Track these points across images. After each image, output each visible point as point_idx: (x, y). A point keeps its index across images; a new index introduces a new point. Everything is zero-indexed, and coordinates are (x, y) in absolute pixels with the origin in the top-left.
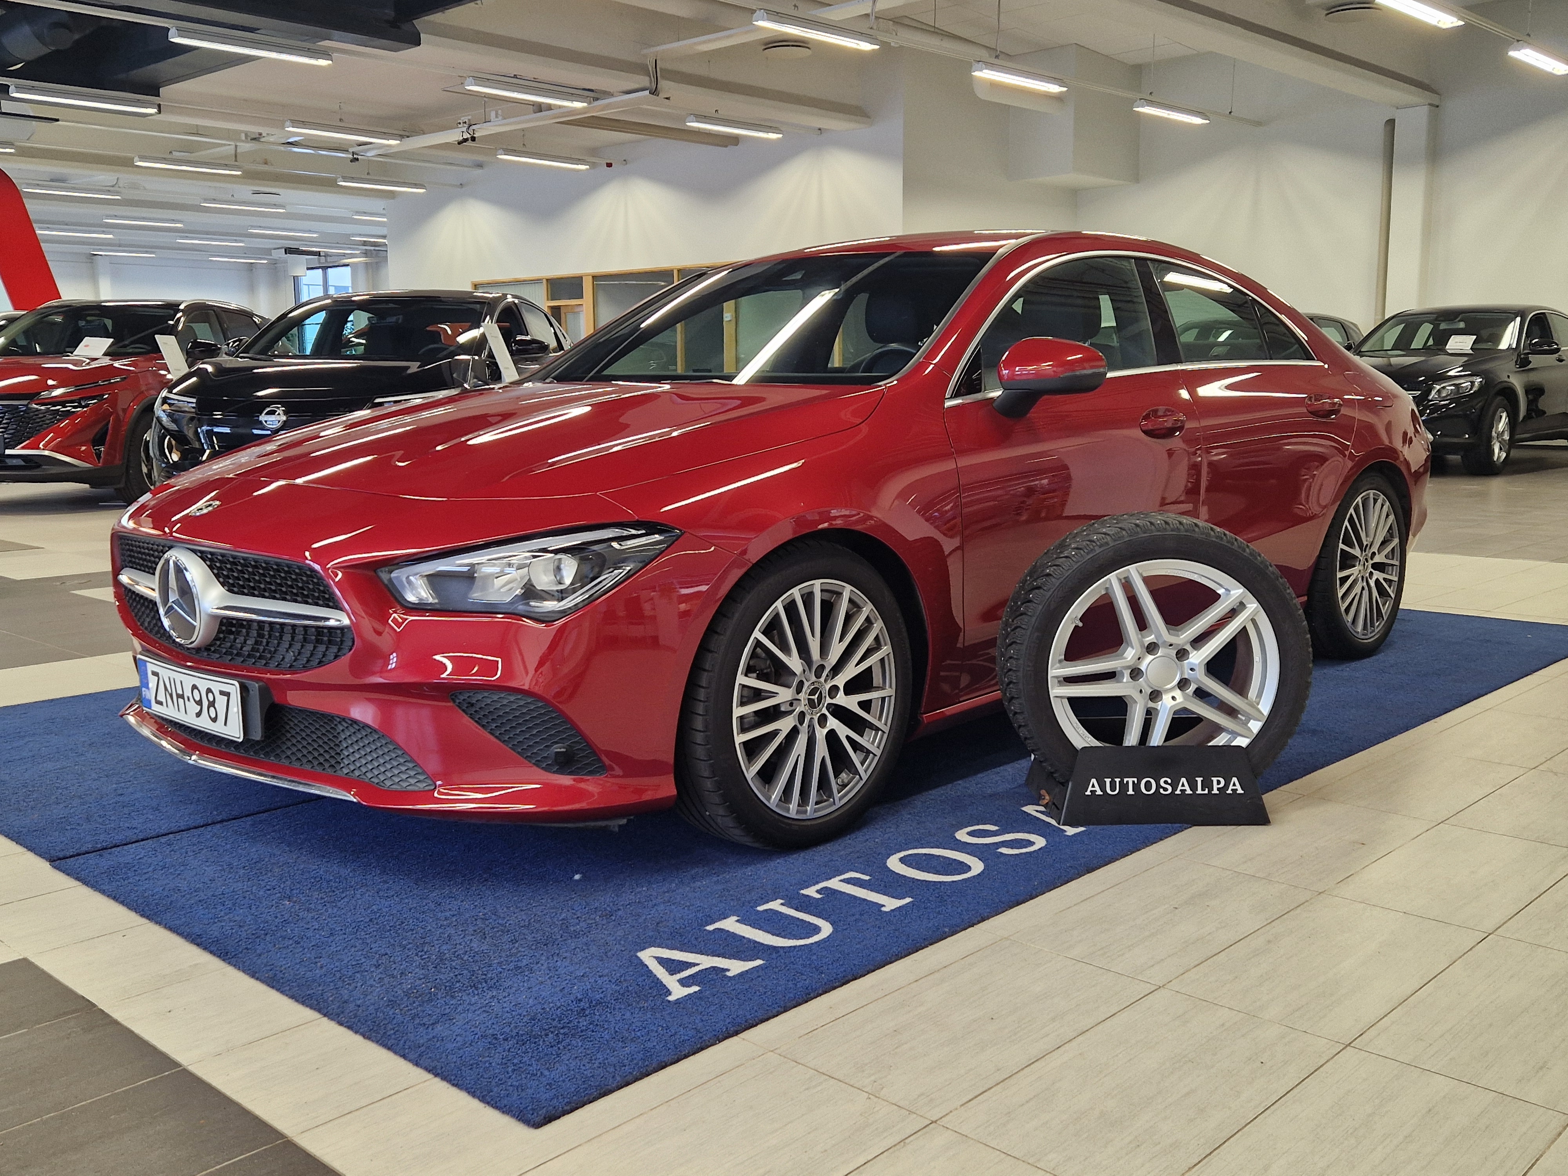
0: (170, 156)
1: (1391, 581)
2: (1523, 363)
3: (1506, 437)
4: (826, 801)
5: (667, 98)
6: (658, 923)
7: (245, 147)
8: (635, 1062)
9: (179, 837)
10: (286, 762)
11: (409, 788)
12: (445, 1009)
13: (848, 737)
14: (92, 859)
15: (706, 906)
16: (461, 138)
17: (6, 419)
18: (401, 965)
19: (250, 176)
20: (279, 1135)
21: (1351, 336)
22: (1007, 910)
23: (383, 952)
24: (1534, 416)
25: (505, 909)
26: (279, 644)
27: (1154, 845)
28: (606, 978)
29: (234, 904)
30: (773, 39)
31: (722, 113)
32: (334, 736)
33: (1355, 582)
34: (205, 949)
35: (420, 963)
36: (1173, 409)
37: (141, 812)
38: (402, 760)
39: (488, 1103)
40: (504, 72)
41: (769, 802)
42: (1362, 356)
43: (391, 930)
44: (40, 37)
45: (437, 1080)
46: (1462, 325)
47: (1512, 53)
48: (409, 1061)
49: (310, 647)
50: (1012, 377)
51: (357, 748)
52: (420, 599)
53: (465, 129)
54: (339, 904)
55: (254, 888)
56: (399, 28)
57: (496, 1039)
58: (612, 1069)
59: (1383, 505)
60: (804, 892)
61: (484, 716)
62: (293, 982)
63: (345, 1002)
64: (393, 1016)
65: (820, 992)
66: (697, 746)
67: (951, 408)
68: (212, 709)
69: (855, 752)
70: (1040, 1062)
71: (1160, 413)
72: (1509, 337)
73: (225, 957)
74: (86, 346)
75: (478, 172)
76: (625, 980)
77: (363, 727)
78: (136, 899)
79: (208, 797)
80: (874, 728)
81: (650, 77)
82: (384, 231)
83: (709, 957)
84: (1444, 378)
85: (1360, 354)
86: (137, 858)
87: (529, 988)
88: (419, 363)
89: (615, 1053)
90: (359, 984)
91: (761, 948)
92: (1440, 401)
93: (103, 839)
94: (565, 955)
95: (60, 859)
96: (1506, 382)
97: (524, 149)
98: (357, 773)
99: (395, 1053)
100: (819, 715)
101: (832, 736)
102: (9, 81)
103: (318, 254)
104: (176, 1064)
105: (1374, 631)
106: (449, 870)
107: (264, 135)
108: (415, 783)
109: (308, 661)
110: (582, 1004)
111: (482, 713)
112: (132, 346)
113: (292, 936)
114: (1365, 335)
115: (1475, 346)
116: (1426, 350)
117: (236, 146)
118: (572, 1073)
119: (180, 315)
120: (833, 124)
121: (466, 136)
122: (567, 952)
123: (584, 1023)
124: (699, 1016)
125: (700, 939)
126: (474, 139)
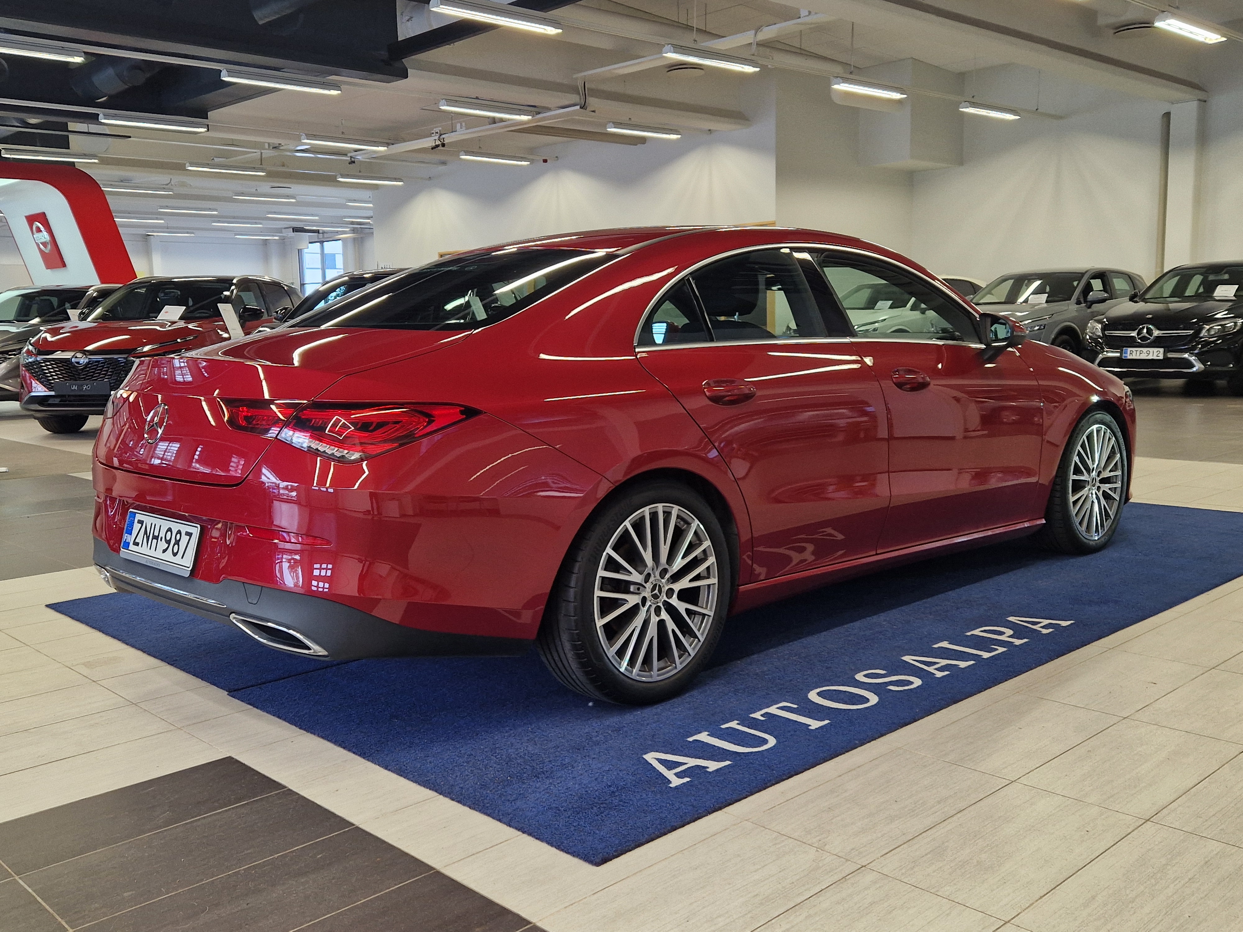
0: (213, 162)
5: (593, 111)
6: (653, 736)
7: (268, 153)
8: (655, 826)
12: (520, 791)
14: (256, 690)
16: (434, 144)
17: (112, 369)
18: (484, 762)
19: (271, 175)
21: (1136, 285)
22: (898, 729)
27: (1001, 684)
28: (624, 772)
30: (674, 64)
31: (635, 121)
34: (349, 751)
35: (496, 761)
39: (562, 850)
40: (470, 95)
42: (1146, 303)
44: (120, 76)
45: (525, 835)
46: (1226, 277)
48: (504, 823)
53: (437, 138)
56: (391, 65)
57: (559, 810)
58: (640, 830)
60: (752, 715)
62: (414, 772)
63: (452, 785)
64: (486, 795)
65: (774, 783)
70: (932, 829)
73: (364, 756)
74: (166, 312)
75: (442, 168)
76: (638, 773)
78: (293, 717)
81: (580, 95)
82: (370, 213)
83: (693, 759)
84: (1212, 320)
86: (286, 689)
87: (574, 778)
89: (641, 820)
90: (458, 774)
91: (728, 753)
92: (1209, 338)
93: (259, 677)
94: (593, 756)
95: (233, 690)
97: (480, 151)
99: (493, 818)
102: (98, 111)
103: (318, 232)
104: (352, 824)
107: (282, 145)
110: (612, 788)
112: (199, 311)
113: (405, 742)
114: (1148, 285)
115: (1238, 294)
116: (1197, 297)
117: (261, 153)
118: (614, 832)
119: (233, 287)
120: (721, 126)
121: (438, 143)
122: (594, 754)
123: (616, 802)
124: (693, 798)
125: (684, 747)
126: (443, 145)
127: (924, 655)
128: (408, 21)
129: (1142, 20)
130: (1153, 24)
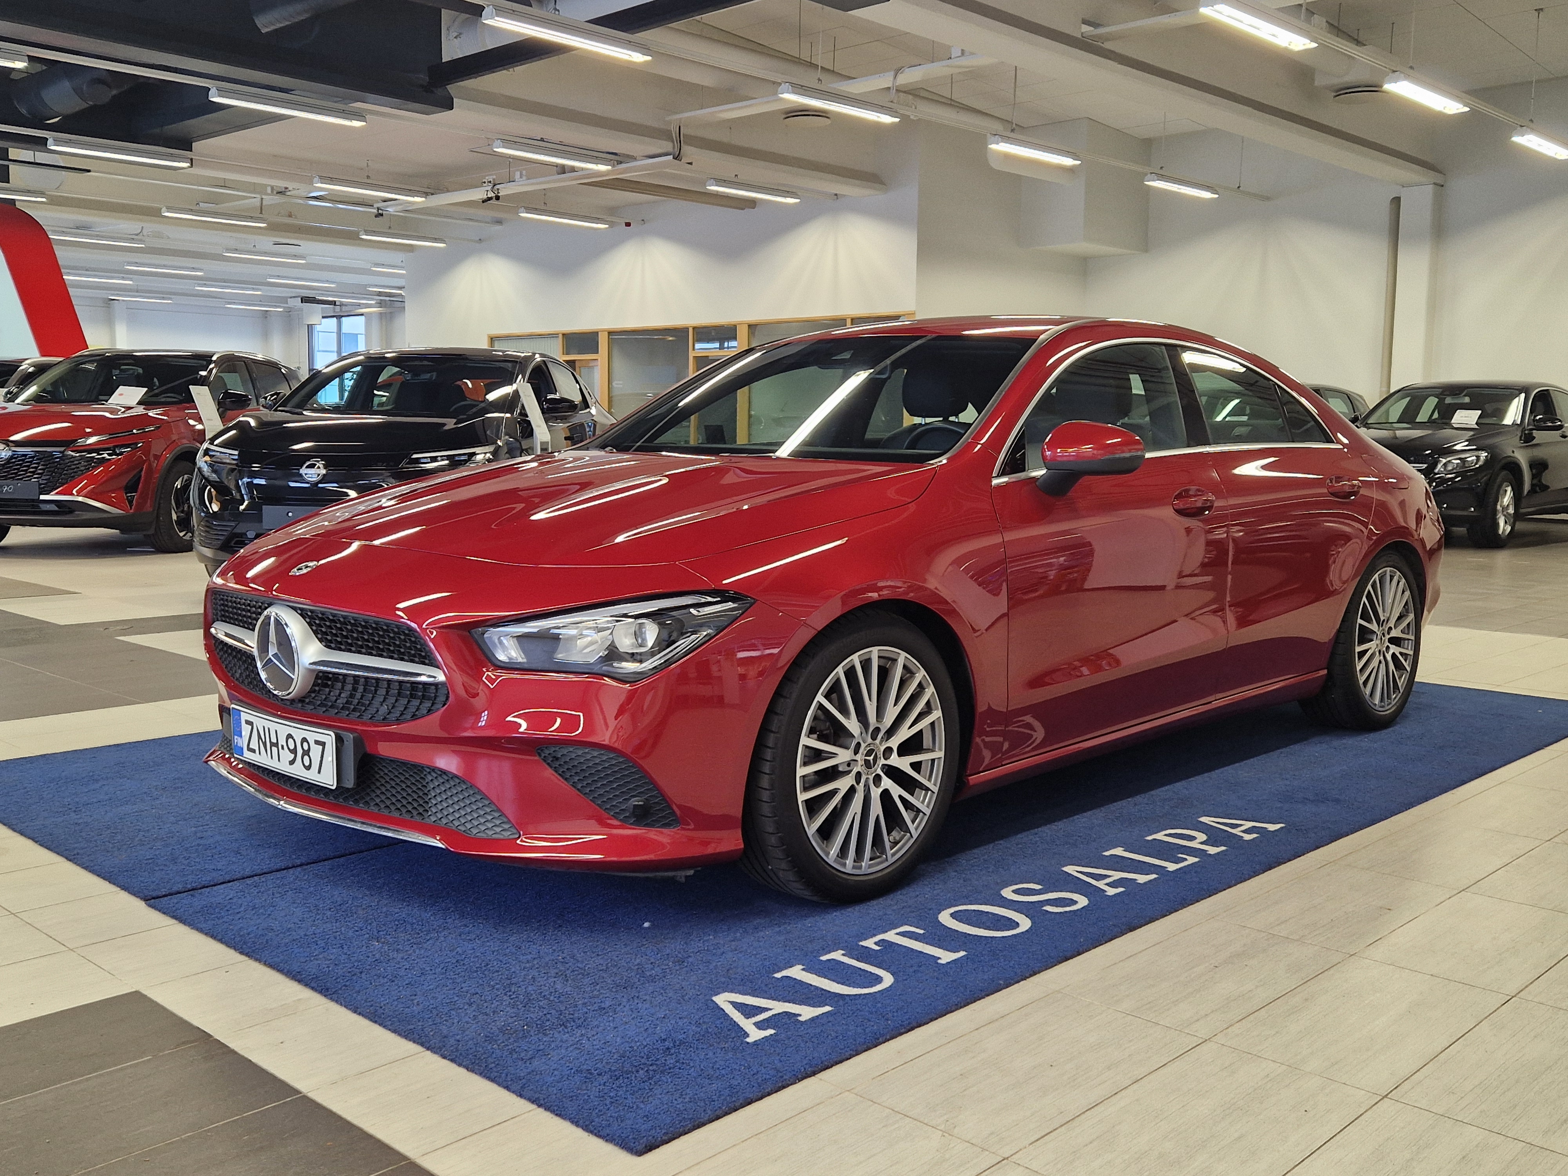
0: (197, 208)
1: (1406, 655)
2: (1527, 438)
3: (1511, 511)
4: (879, 857)
5: (689, 163)
6: (728, 970)
7: (271, 199)
8: (722, 1097)
9: (263, 879)
10: (375, 810)
11: (494, 836)
12: (539, 1045)
13: (900, 797)
14: (185, 898)
15: (772, 955)
16: (485, 197)
17: (42, 465)
18: (492, 1003)
19: (274, 228)
20: (404, 1158)
21: (1357, 407)
22: (1056, 965)
23: (473, 991)
24: (1538, 491)
25: (582, 954)
26: (373, 697)
27: (1191, 906)
28: (685, 1020)
29: (326, 944)
30: (795, 109)
31: (742, 178)
32: (423, 786)
33: (1372, 656)
34: (306, 985)
35: (510, 1002)
36: (1203, 489)
37: (223, 855)
38: (488, 810)
39: (591, 1132)
40: (533, 136)
41: (828, 858)
42: (1369, 428)
43: (477, 971)
44: (78, 91)
45: (541, 1110)
46: (1467, 400)
47: (1517, 139)
48: (513, 1092)
49: (404, 701)
50: (1054, 458)
51: (445, 797)
52: (510, 659)
53: (489, 188)
54: (425, 946)
55: (343, 929)
56: (432, 92)
57: (591, 1074)
58: (702, 1104)
59: (1399, 582)
61: (567, 769)
62: (394, 1017)
63: (445, 1037)
64: (491, 1051)
65: (888, 1037)
66: (763, 803)
67: (999, 487)
68: (306, 758)
69: (906, 811)
71: (1191, 493)
72: (1514, 413)
73: (327, 993)
74: (121, 395)
75: (498, 228)
76: (704, 1022)
77: (452, 778)
78: (233, 937)
79: (285, 842)
80: (924, 788)
81: (673, 142)
82: (401, 282)
84: (1450, 452)
85: (1367, 426)
86: (228, 898)
87: (615, 1028)
88: (455, 420)
89: (704, 1089)
90: (456, 1021)
91: (828, 995)
92: (1446, 474)
93: (192, 880)
94: (645, 997)
95: (154, 898)
96: (1510, 456)
97: (545, 208)
98: (444, 821)
99: (499, 1085)
100: (874, 775)
101: (886, 795)
102: (47, 134)
103: (334, 303)
104: (298, 1092)
105: (1390, 703)
106: (524, 916)
107: (290, 189)
108: (500, 831)
109: (402, 714)
110: (667, 1043)
111: (566, 767)
112: (166, 395)
113: (386, 974)
114: (1371, 408)
115: (1480, 421)
116: (1431, 423)
117: (262, 199)
118: (666, 1106)
119: (212, 366)
120: (849, 190)
121: (491, 195)
122: (646, 995)
123: (671, 1061)
124: (778, 1058)
125: (770, 986)
126: (498, 198)
127: (1092, 865)
128: (456, 37)
129: (1370, 83)
130: (1381, 87)
